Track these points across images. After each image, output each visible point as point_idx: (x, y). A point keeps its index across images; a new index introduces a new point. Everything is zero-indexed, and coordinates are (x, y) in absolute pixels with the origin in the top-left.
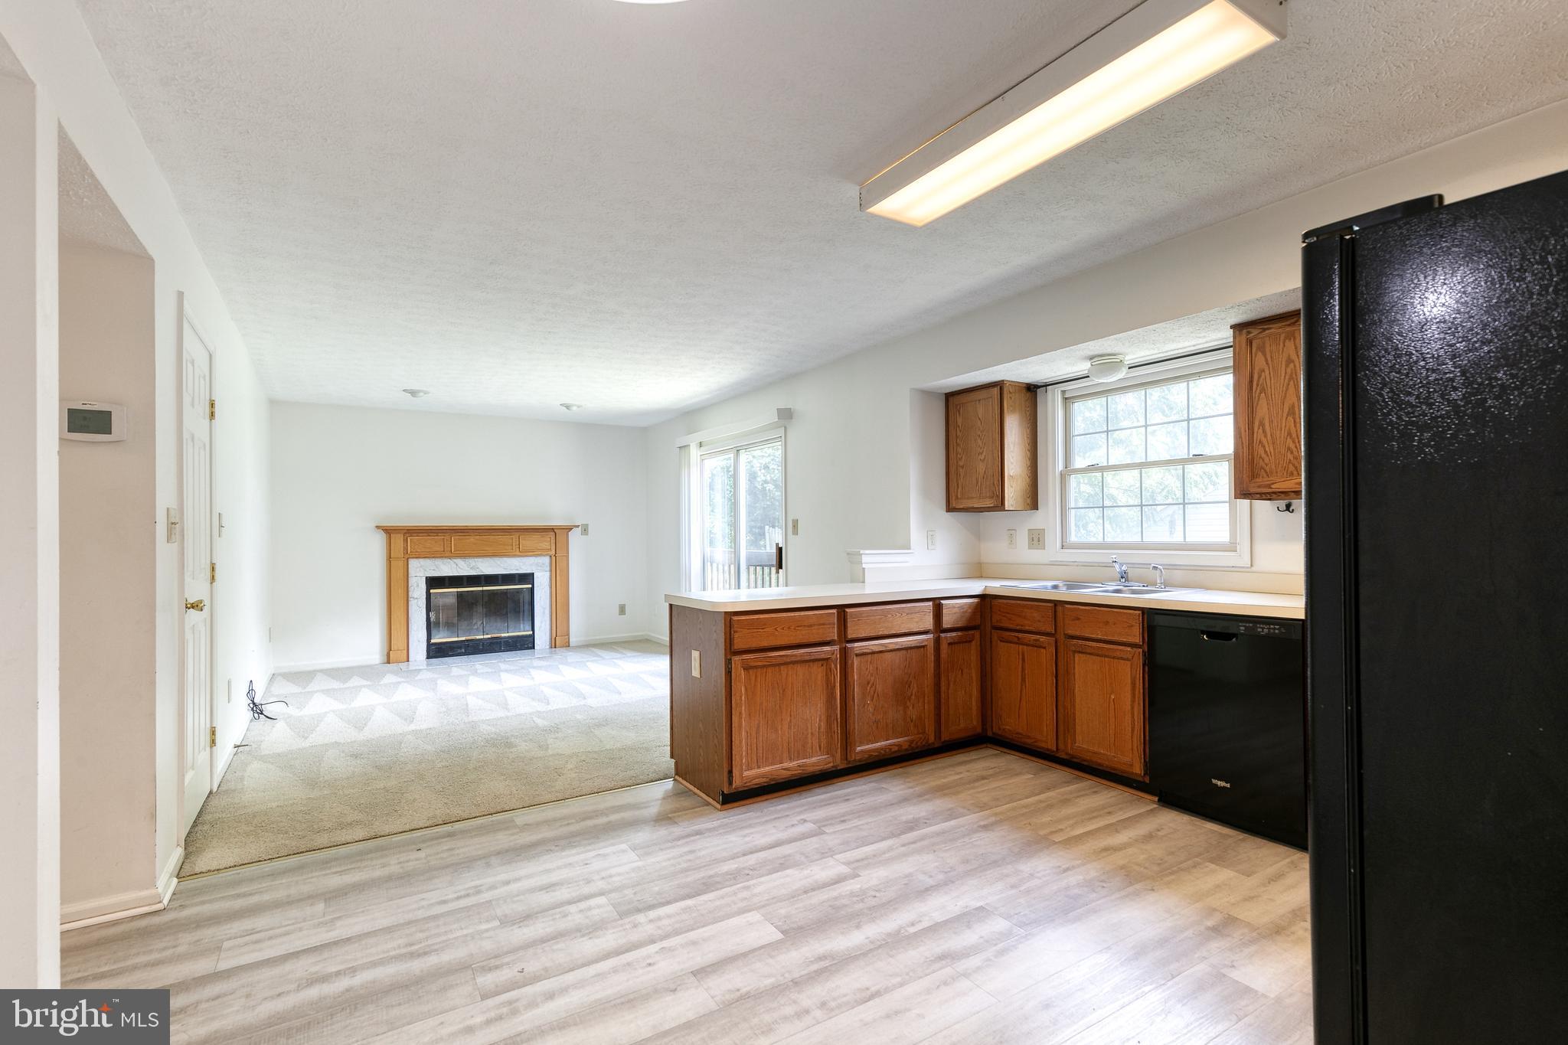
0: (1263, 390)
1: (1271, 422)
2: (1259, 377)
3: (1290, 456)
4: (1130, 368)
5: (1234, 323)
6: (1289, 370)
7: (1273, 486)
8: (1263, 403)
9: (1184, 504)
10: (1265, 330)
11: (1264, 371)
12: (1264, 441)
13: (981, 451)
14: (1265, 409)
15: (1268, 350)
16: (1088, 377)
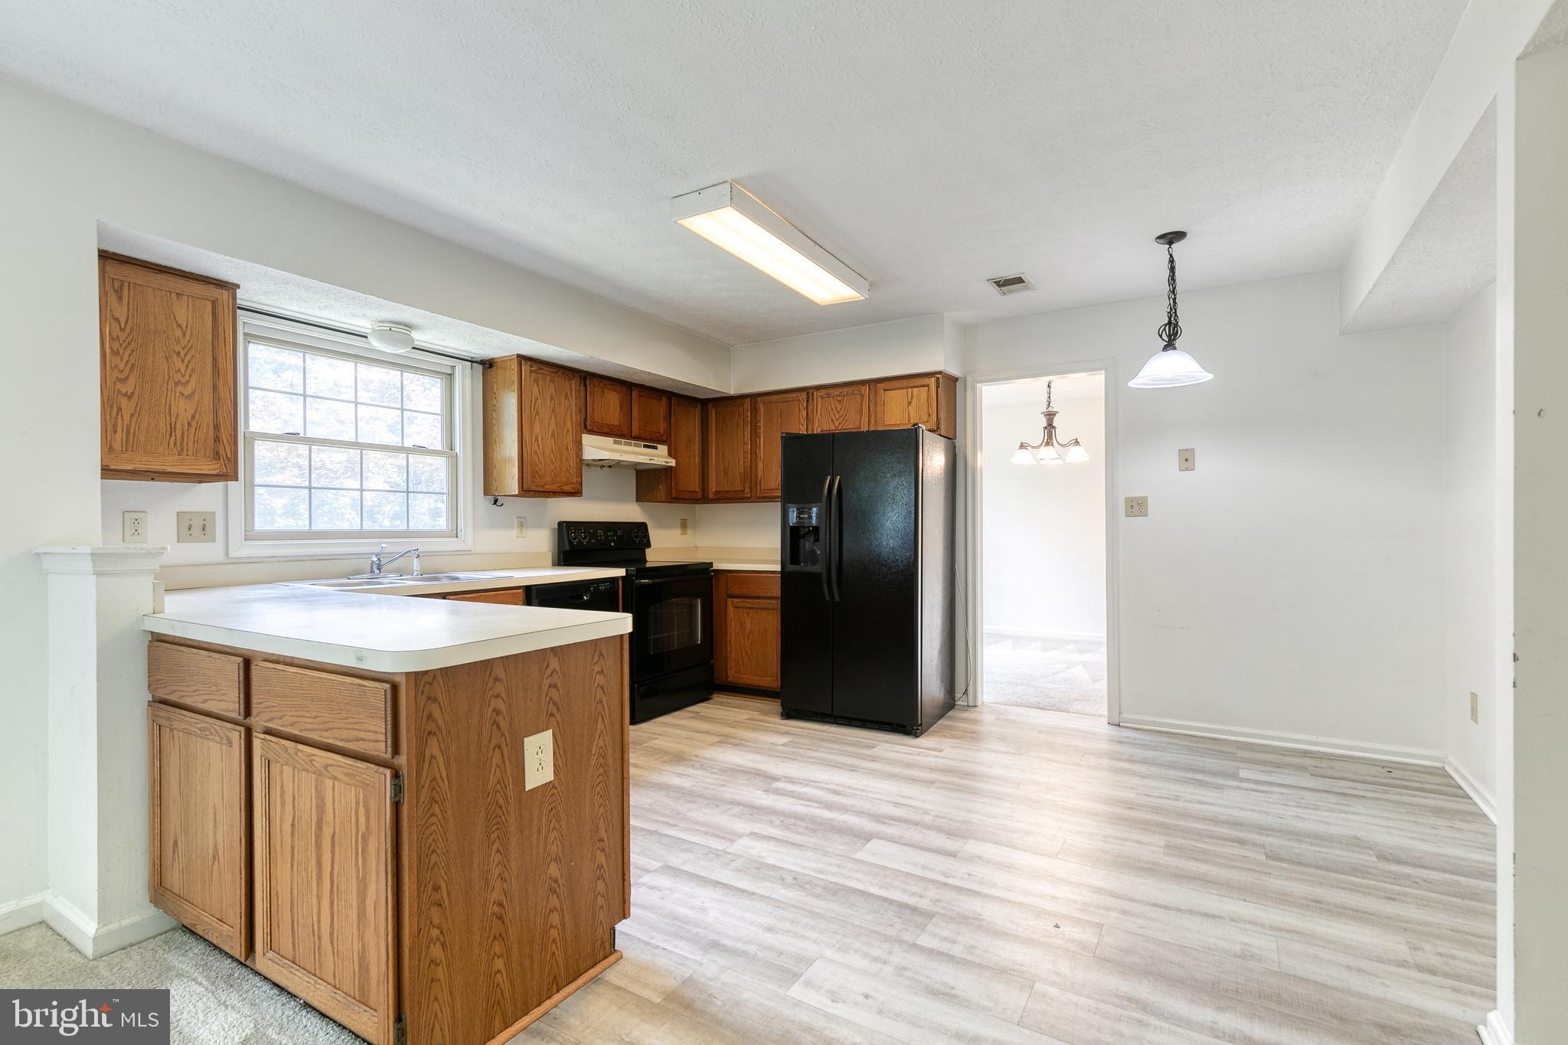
0: (537, 413)
1: (542, 439)
2: (535, 403)
3: (552, 466)
4: (413, 348)
5: (522, 353)
6: (552, 406)
7: (546, 487)
8: (537, 423)
9: (408, 492)
10: (541, 369)
11: (537, 398)
12: (538, 451)
13: (183, 380)
14: (539, 429)
15: (540, 384)
16: (366, 337)
